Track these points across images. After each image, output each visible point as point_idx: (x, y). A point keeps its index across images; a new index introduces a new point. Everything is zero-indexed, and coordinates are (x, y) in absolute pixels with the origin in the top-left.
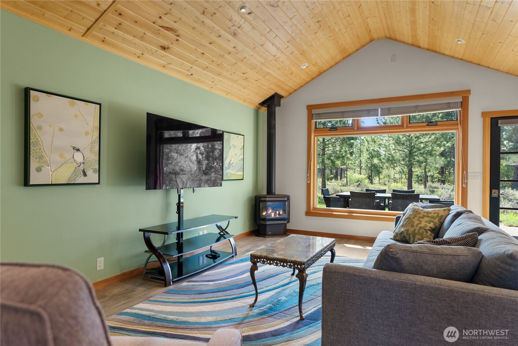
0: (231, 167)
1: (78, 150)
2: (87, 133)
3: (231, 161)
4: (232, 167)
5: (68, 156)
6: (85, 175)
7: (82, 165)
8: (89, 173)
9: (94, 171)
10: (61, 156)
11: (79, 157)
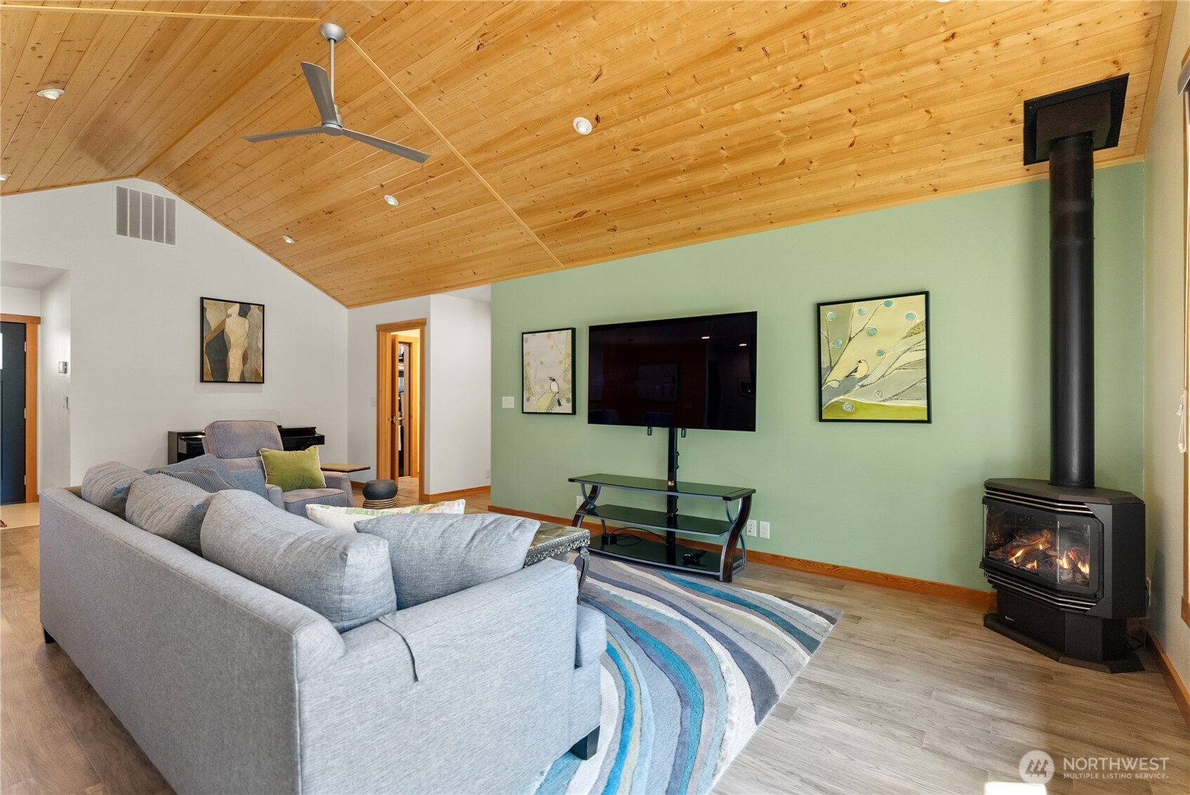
0: (857, 387)
1: (554, 380)
2: (560, 362)
3: (855, 370)
4: (862, 386)
5: (547, 387)
6: (560, 404)
7: (557, 395)
8: (563, 402)
9: (568, 400)
10: (542, 387)
11: (554, 387)
